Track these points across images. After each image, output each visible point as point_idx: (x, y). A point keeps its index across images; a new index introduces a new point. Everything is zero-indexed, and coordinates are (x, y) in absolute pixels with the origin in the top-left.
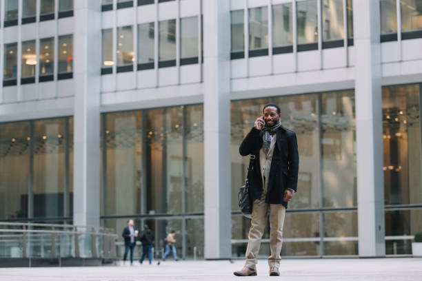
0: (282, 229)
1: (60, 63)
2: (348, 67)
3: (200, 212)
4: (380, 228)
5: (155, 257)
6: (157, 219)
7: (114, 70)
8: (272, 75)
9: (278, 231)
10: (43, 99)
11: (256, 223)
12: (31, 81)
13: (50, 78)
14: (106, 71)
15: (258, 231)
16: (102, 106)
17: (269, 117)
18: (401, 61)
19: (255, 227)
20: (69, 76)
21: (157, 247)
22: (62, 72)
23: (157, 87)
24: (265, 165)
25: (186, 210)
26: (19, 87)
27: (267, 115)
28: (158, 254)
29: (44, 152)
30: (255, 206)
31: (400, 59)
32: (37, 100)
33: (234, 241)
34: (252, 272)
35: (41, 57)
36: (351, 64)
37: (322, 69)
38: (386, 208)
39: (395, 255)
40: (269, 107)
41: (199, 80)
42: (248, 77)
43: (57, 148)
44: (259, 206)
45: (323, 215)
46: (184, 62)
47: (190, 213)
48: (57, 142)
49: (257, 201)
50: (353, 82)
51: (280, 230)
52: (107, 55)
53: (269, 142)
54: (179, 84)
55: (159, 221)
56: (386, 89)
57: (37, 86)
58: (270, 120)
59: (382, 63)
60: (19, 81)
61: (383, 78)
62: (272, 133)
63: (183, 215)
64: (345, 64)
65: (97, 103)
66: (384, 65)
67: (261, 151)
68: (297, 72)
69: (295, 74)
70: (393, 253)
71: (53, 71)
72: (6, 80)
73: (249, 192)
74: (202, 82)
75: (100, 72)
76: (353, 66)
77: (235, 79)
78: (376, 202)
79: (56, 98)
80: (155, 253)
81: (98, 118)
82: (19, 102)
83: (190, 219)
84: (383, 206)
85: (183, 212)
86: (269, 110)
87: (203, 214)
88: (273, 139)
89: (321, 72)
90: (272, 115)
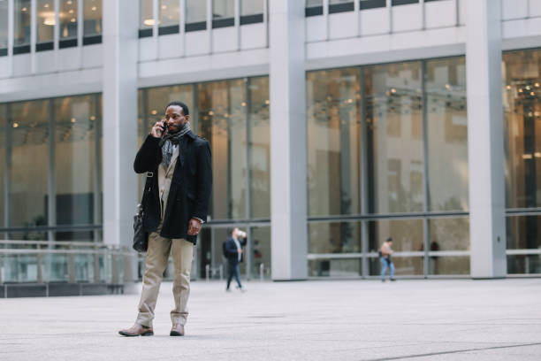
0: (188, 273)
1: (85, 22)
2: (458, 25)
3: (266, 218)
4: (499, 239)
5: (210, 277)
6: (214, 227)
7: (156, 32)
8: (359, 36)
9: (182, 275)
10: (64, 71)
11: (151, 264)
12: (49, 46)
13: (73, 43)
14: (145, 33)
15: (154, 275)
16: (139, 79)
17: (171, 120)
18: (527, 18)
19: (151, 270)
20: (97, 40)
21: (213, 264)
22: (88, 35)
23: (211, 54)
24: (164, 185)
25: (251, 215)
26: (34, 55)
27: (168, 117)
28: (214, 273)
29: (71, 139)
30: (151, 242)
31: (525, 16)
32: (57, 72)
33: (313, 257)
34: (146, 330)
35: (62, 15)
36: (461, 22)
37: (424, 29)
38: (507, 212)
39: (527, 275)
40: (171, 107)
41: (265, 45)
42: (328, 40)
43: (88, 133)
44: (156, 241)
45: (429, 221)
46: (245, 20)
47: (256, 219)
48: (87, 127)
49: (153, 234)
50: (463, 45)
51: (185, 274)
52: (145, 12)
53: (170, 155)
54: (239, 50)
55: (216, 230)
56: (507, 54)
57: (57, 52)
58: (171, 124)
59: (502, 21)
60: (33, 48)
61: (504, 40)
62: (175, 142)
63: (248, 222)
64: (454, 22)
65: (133, 75)
66: (505, 23)
67: (160, 167)
68: (391, 33)
69: (388, 36)
70: (523, 272)
71: (76, 34)
72: (17, 46)
73: (143, 223)
74: (268, 47)
75: (137, 34)
76: (464, 25)
77: (310, 43)
78: (494, 205)
79: (81, 69)
80: (210, 272)
81: (134, 95)
82: (34, 75)
83: (256, 228)
84: (504, 210)
85: (247, 217)
86: (171, 111)
87: (269, 221)
88: (175, 150)
89: (423, 32)
90: (175, 117)
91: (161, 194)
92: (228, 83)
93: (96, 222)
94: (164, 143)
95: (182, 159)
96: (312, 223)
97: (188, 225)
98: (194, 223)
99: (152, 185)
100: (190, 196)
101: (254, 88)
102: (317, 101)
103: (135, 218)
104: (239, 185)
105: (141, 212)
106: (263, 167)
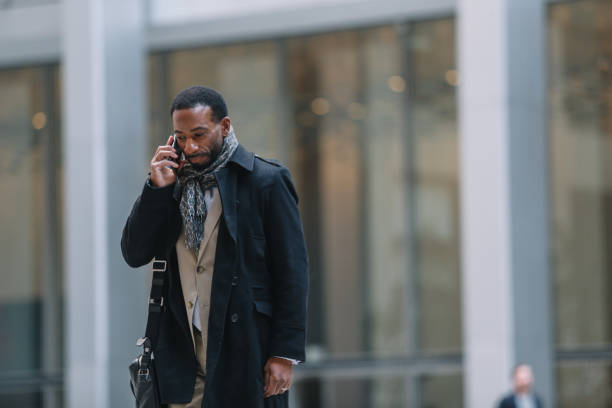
91: (190, 312)
92: (359, 34)
93: (49, 366)
94: (182, 191)
95: (231, 224)
96: (568, 365)
97: (264, 374)
98: (276, 369)
99: (167, 289)
100: (261, 307)
101: (421, 44)
102: (572, 69)
103: (134, 368)
104: (389, 273)
105: (146, 356)
106: (442, 230)
